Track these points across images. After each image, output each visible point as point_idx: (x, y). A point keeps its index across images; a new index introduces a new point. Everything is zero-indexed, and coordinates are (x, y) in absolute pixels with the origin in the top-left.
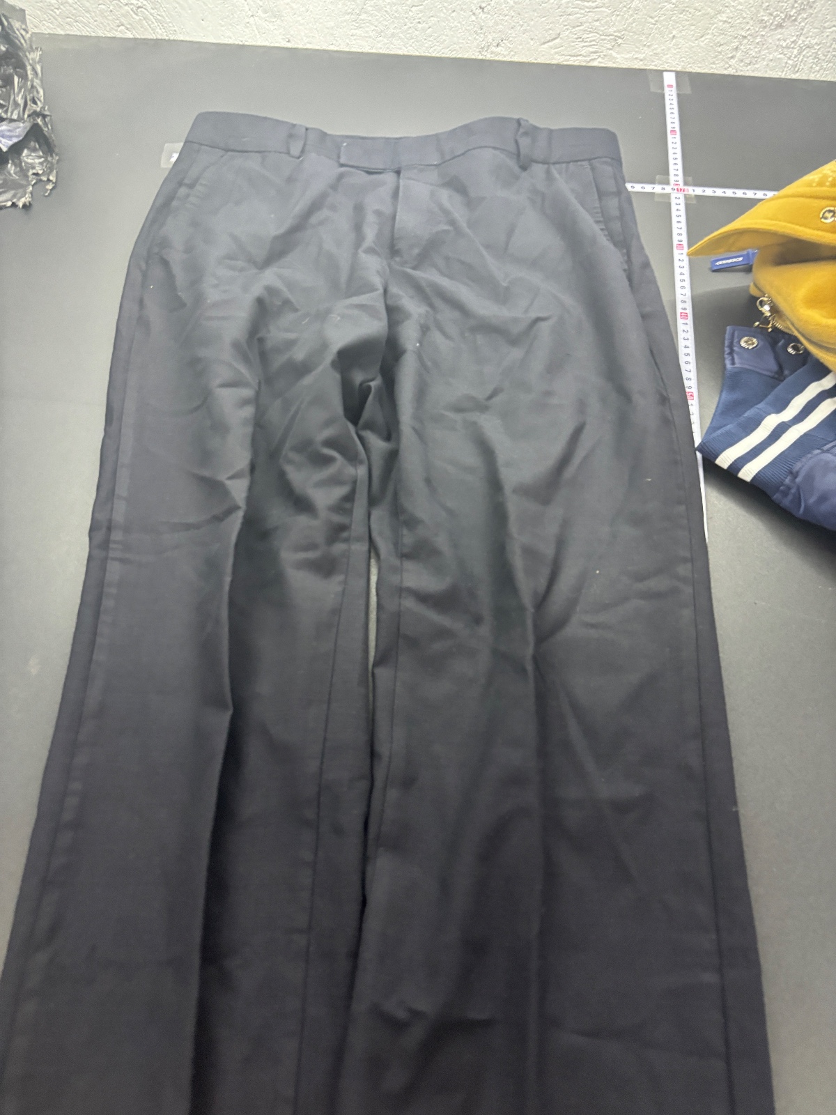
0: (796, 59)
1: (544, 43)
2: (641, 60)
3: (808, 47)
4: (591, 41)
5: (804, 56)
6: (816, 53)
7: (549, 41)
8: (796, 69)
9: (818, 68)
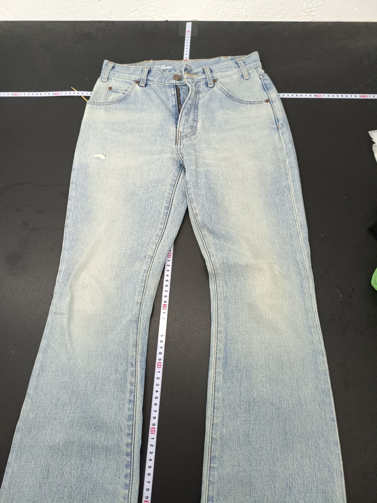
0: (245, 13)
1: (131, 13)
2: (176, 17)
3: (249, 8)
4: (152, 11)
5: (248, 12)
6: (254, 10)
7: (133, 12)
8: (246, 17)
9: (256, 16)
